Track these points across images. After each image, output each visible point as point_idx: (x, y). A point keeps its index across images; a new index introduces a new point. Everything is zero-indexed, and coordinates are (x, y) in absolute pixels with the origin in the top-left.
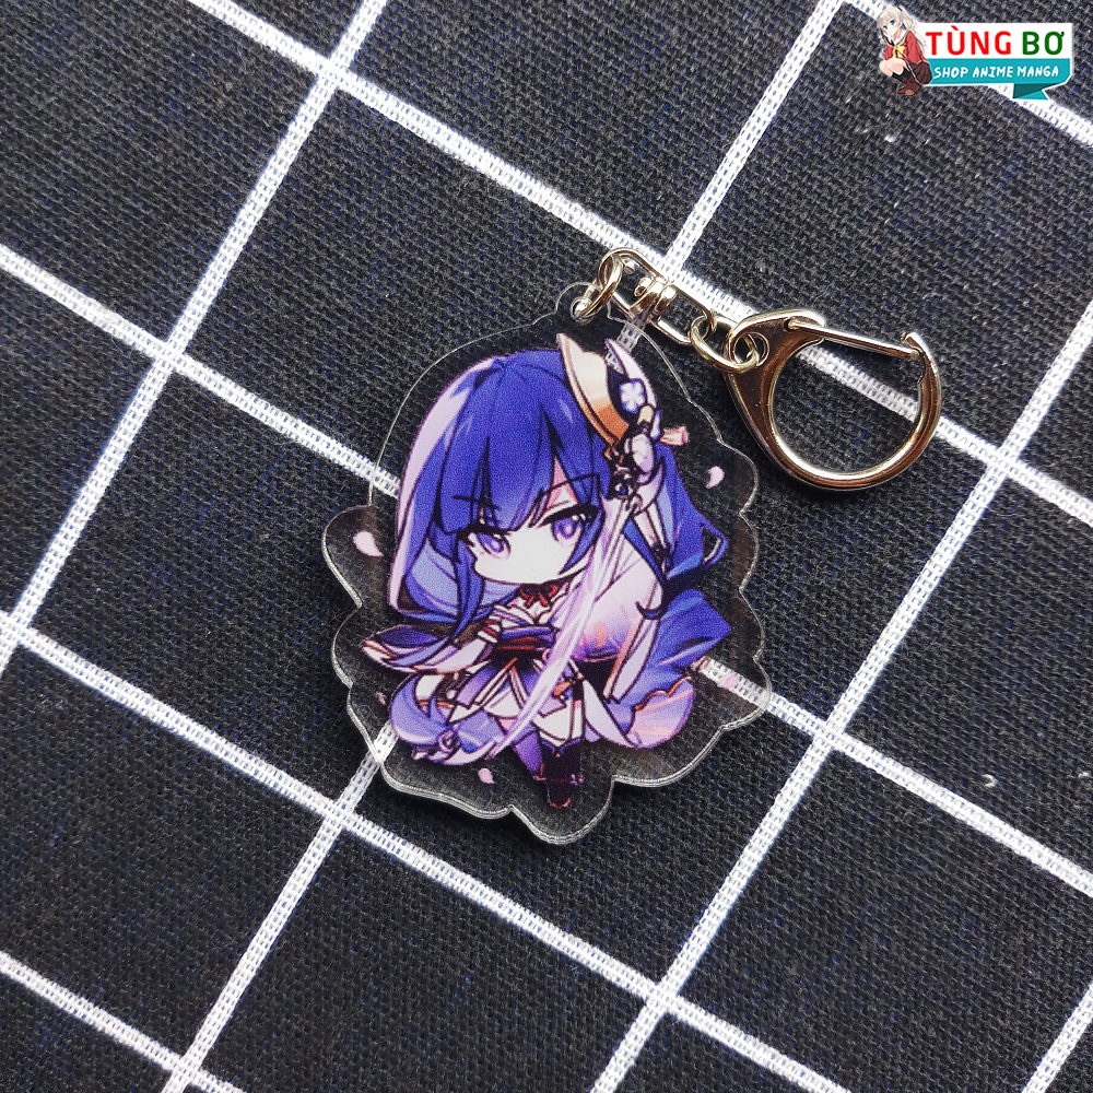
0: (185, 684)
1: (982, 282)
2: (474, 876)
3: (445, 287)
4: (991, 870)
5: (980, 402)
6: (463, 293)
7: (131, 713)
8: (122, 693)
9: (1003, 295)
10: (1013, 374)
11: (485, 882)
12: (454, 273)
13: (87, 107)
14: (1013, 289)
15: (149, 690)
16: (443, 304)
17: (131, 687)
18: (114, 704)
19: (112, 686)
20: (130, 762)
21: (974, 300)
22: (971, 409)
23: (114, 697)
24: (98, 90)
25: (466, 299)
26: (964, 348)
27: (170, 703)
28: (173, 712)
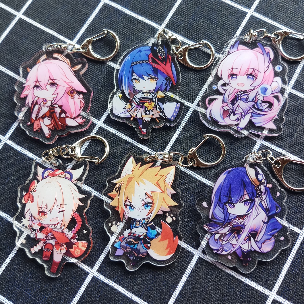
0: (36, 149)
1: (188, 76)
2: (92, 188)
3: (91, 78)
4: (196, 185)
5: (189, 96)
6: (94, 79)
7: (25, 155)
8: (24, 152)
9: (192, 78)
10: (195, 91)
11: (94, 189)
12: (93, 75)
13: (30, 49)
14: (194, 77)
15: (29, 151)
16: (90, 80)
17: (26, 150)
18: (22, 153)
19: (22, 150)
20: (24, 165)
21: (187, 79)
22: (187, 97)
23: (22, 152)
24: (32, 47)
25: (94, 80)
26: (185, 87)
27: (33, 154)
28: (34, 155)
